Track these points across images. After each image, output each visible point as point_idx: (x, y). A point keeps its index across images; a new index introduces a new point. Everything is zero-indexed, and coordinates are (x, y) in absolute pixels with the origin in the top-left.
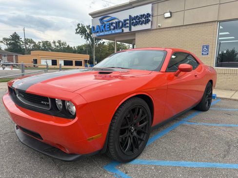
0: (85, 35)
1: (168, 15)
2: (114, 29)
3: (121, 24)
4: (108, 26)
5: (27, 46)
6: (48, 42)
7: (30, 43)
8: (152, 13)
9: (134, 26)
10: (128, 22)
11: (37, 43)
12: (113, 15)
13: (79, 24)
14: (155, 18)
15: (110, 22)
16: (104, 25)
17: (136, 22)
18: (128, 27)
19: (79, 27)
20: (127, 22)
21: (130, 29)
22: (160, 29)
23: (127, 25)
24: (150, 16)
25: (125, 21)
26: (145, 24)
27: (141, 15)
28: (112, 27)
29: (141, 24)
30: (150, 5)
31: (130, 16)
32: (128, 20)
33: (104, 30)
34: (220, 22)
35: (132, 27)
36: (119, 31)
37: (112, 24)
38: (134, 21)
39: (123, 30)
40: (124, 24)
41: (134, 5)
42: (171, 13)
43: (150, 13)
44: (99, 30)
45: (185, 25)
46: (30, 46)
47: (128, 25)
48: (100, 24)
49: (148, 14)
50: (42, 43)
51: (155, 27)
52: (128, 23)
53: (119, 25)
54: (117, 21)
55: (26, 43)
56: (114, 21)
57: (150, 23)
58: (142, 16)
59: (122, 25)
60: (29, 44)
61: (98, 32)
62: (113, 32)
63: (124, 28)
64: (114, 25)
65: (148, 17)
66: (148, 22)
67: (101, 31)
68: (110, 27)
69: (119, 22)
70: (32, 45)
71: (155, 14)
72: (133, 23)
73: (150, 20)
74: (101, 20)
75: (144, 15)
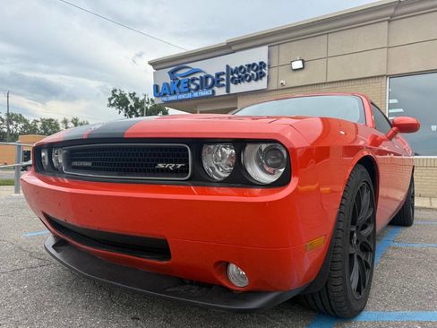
0: (126, 110)
1: (297, 64)
2: (197, 90)
3: (210, 81)
4: (186, 85)
5: (11, 127)
6: (53, 120)
7: (17, 121)
8: (269, 62)
9: (236, 84)
10: (224, 77)
11: (30, 123)
12: (195, 66)
13: (116, 90)
14: (274, 71)
15: (190, 77)
16: (177, 82)
17: (239, 77)
18: (223, 85)
19: (115, 96)
20: (221, 77)
21: (228, 90)
22: (284, 89)
23: (221, 83)
24: (265, 66)
25: (218, 75)
26: (256, 80)
27: (249, 66)
28: (193, 87)
29: (249, 81)
30: (265, 48)
31: (228, 66)
32: (223, 73)
33: (177, 91)
34: (391, 77)
35: (232, 85)
36: (207, 93)
37: (193, 80)
38: (236, 76)
39: (213, 92)
40: (217, 81)
41: (234, 48)
42: (303, 62)
43: (266, 62)
44: (167, 91)
45: (330, 83)
46: (17, 128)
47: (224, 83)
48: (169, 81)
49: (261, 63)
50: (40, 123)
51: (274, 86)
52: (223, 79)
53: (207, 82)
54: (202, 75)
55: (9, 122)
56: (197, 76)
57: (265, 79)
58: (251, 66)
59: (213, 82)
60: (15, 123)
61: (165, 95)
62: (196, 94)
63: (215, 88)
64: (198, 82)
65: (261, 68)
66: (261, 78)
67: (172, 92)
68: (189, 86)
69: (207, 77)
70: (21, 125)
71: (274, 63)
72: (233, 78)
73: (264, 75)
74: (172, 73)
75: (254, 64)
